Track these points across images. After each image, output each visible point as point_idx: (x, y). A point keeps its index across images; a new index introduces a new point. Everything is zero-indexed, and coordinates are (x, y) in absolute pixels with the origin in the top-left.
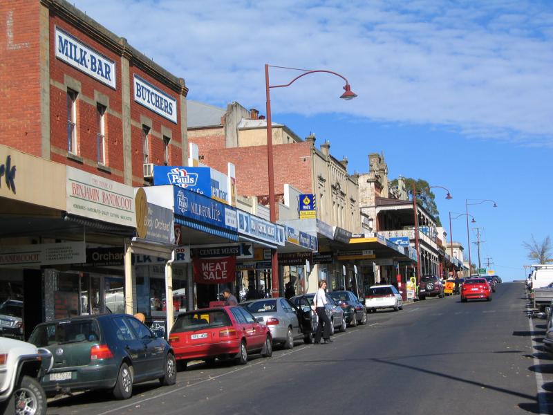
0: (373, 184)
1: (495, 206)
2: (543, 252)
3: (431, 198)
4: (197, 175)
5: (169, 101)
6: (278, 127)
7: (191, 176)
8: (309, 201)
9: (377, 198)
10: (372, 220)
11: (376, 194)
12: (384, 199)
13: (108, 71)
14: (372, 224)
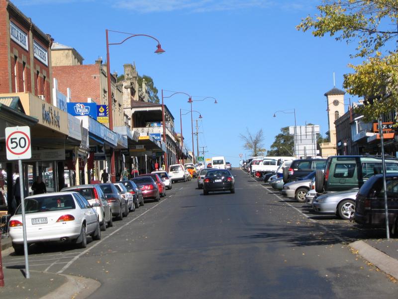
0: (129, 90)
1: (216, 102)
2: (256, 143)
3: (154, 93)
4: (89, 107)
5: (45, 52)
6: (68, 50)
7: (86, 108)
8: (103, 110)
9: (132, 101)
10: (130, 119)
11: (131, 98)
12: (136, 102)
13: (25, 41)
14: (130, 123)
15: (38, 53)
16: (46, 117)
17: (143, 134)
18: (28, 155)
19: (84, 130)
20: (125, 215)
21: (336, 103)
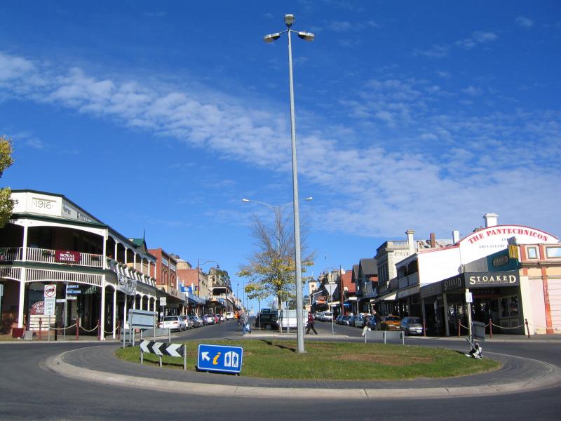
0: (212, 279)
6: (185, 262)
11: (213, 283)
12: (215, 284)
13: (167, 263)
14: (212, 293)
15: (172, 267)
16: (172, 293)
17: (215, 298)
18: (165, 304)
19: (186, 297)
20: (197, 327)
21: (313, 286)
